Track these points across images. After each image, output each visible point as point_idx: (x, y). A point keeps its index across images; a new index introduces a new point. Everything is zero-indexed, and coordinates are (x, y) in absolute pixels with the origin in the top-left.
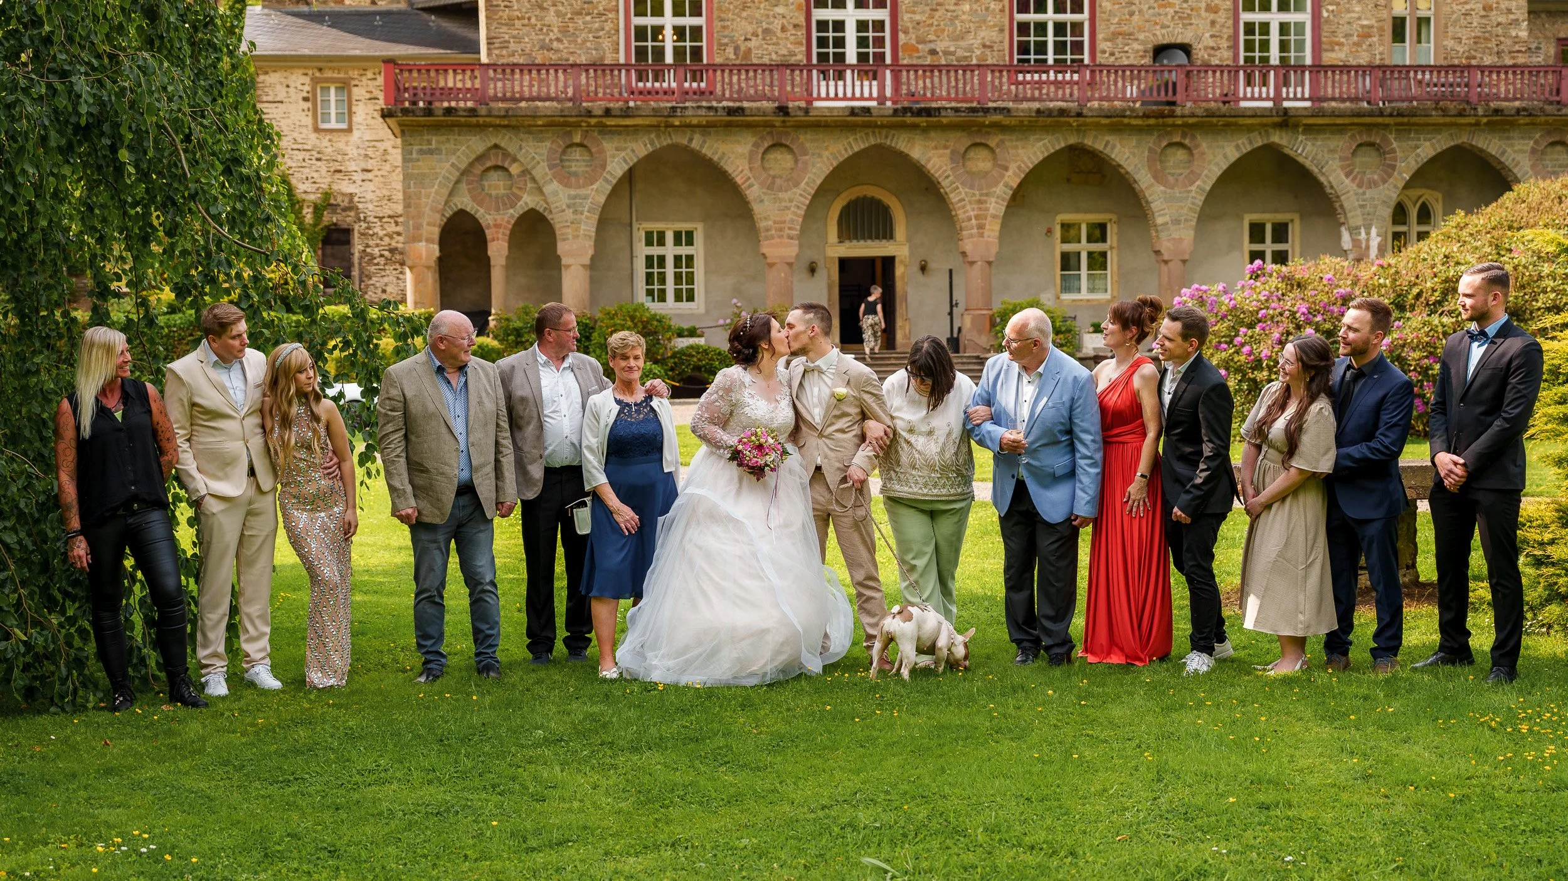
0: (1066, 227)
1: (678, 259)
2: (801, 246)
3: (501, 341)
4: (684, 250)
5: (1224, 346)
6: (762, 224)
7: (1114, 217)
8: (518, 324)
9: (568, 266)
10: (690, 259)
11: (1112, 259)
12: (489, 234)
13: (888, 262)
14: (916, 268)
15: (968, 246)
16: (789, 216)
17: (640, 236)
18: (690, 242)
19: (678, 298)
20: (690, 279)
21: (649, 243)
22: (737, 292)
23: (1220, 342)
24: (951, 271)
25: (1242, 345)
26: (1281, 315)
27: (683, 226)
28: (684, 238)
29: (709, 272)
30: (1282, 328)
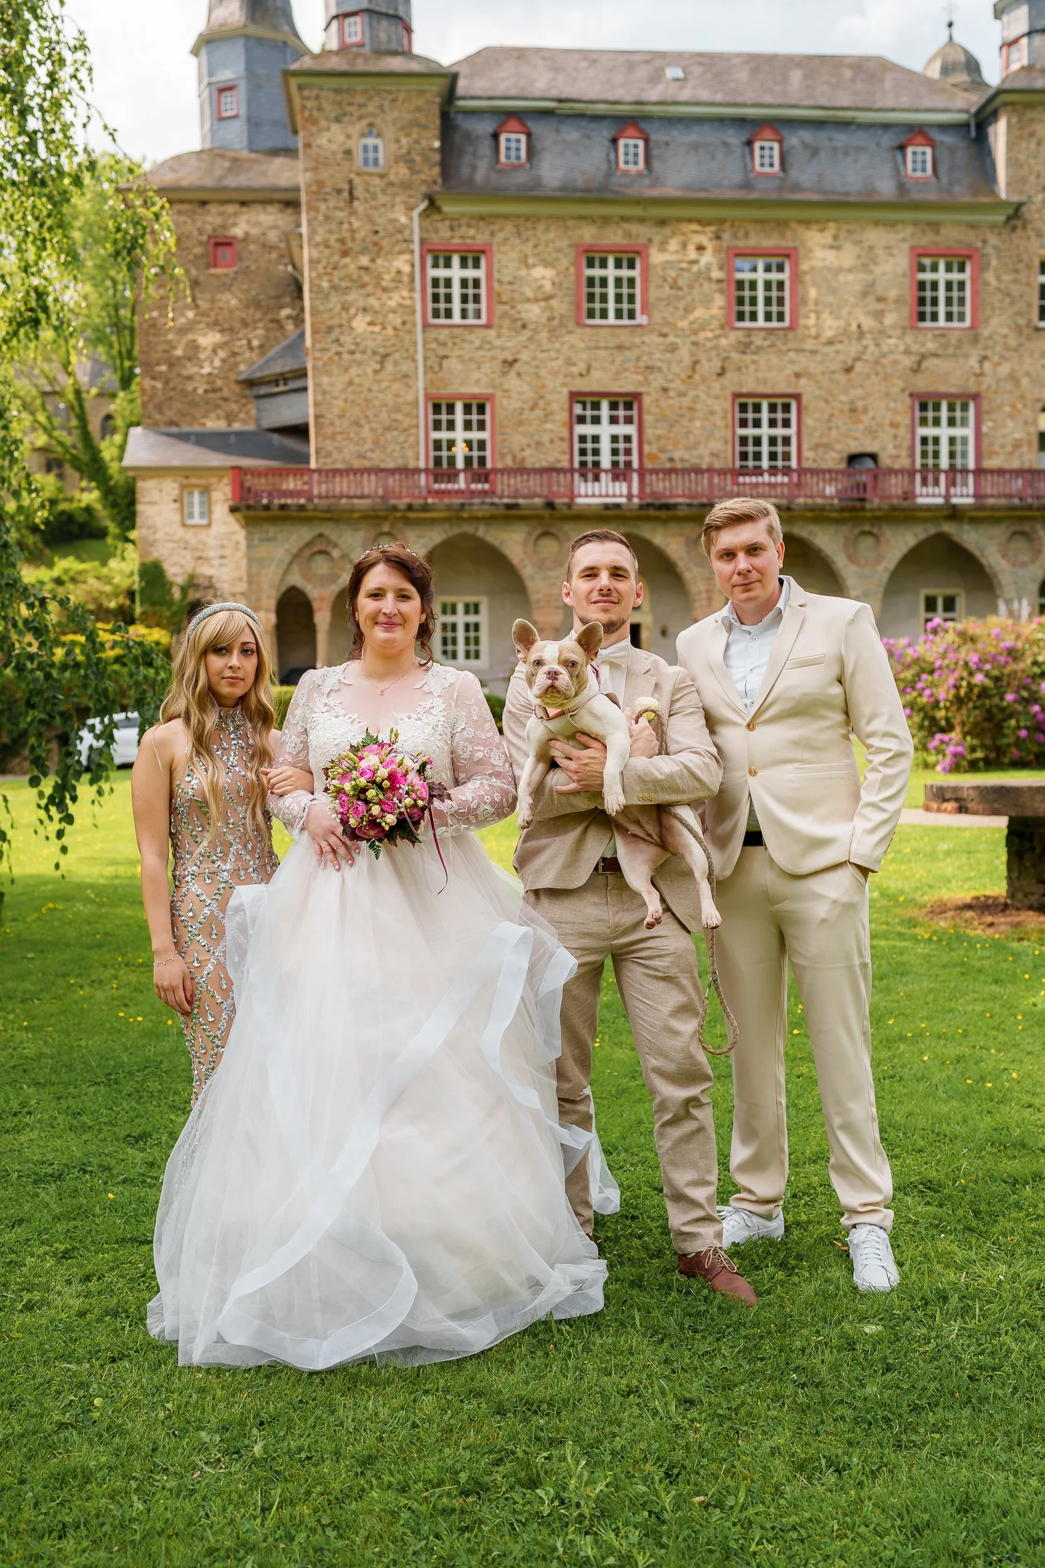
1: (467, 626)
4: (472, 619)
5: (909, 690)
6: (534, 597)
10: (477, 627)
12: (315, 605)
14: (658, 633)
18: (476, 611)
19: (468, 655)
20: (477, 641)
21: (445, 612)
23: (906, 687)
25: (923, 689)
26: (956, 664)
27: (471, 599)
28: (472, 609)
29: (492, 636)
30: (957, 675)
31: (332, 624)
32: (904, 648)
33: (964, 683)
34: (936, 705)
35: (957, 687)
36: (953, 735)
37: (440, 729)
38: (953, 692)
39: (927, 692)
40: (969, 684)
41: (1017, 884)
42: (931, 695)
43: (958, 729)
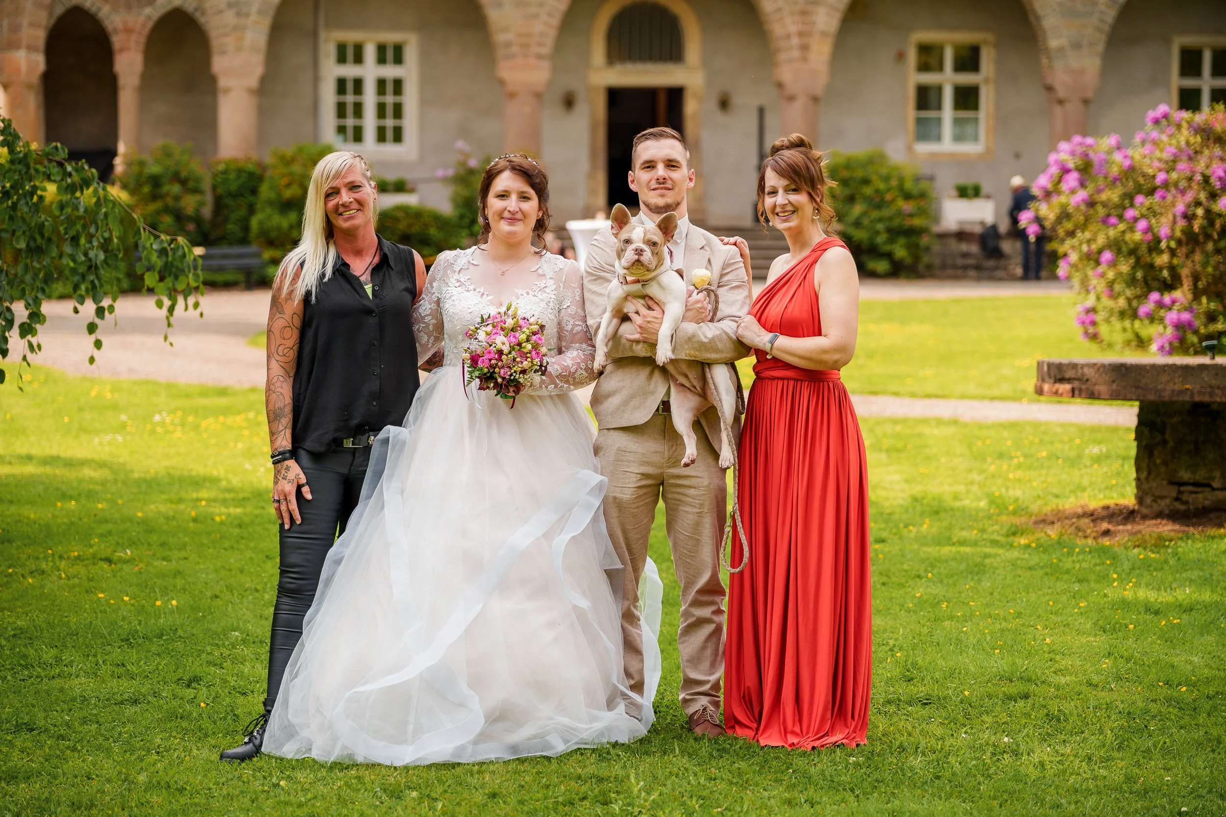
0: (925, 49)
1: (381, 84)
2: (555, 69)
3: (132, 193)
4: (390, 72)
5: (1113, 220)
6: (500, 38)
7: (990, 37)
8: (154, 169)
9: (227, 91)
10: (398, 85)
11: (986, 97)
12: (117, 41)
13: (676, 95)
14: (712, 104)
15: (786, 74)
16: (538, 27)
17: (329, 51)
18: (398, 59)
19: (381, 137)
20: (398, 111)
21: (342, 59)
22: (463, 132)
23: (1109, 215)
24: (761, 111)
25: (1136, 220)
26: (1190, 179)
27: (391, 37)
28: (390, 54)
29: (424, 102)
30: (1190, 196)
31: (144, 76)
32: (1110, 152)
33: (1200, 212)
34: (1154, 246)
35: (1189, 217)
36: (1177, 294)
37: (551, 304)
38: (1181, 223)
39: (1142, 224)
40: (1208, 211)
41: (1145, 486)
42: (1148, 229)
43: (1187, 284)
